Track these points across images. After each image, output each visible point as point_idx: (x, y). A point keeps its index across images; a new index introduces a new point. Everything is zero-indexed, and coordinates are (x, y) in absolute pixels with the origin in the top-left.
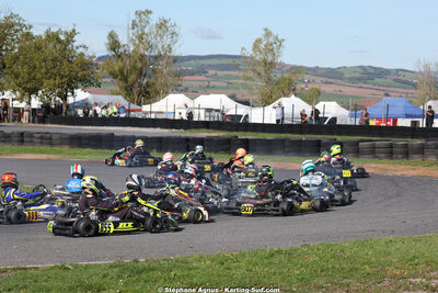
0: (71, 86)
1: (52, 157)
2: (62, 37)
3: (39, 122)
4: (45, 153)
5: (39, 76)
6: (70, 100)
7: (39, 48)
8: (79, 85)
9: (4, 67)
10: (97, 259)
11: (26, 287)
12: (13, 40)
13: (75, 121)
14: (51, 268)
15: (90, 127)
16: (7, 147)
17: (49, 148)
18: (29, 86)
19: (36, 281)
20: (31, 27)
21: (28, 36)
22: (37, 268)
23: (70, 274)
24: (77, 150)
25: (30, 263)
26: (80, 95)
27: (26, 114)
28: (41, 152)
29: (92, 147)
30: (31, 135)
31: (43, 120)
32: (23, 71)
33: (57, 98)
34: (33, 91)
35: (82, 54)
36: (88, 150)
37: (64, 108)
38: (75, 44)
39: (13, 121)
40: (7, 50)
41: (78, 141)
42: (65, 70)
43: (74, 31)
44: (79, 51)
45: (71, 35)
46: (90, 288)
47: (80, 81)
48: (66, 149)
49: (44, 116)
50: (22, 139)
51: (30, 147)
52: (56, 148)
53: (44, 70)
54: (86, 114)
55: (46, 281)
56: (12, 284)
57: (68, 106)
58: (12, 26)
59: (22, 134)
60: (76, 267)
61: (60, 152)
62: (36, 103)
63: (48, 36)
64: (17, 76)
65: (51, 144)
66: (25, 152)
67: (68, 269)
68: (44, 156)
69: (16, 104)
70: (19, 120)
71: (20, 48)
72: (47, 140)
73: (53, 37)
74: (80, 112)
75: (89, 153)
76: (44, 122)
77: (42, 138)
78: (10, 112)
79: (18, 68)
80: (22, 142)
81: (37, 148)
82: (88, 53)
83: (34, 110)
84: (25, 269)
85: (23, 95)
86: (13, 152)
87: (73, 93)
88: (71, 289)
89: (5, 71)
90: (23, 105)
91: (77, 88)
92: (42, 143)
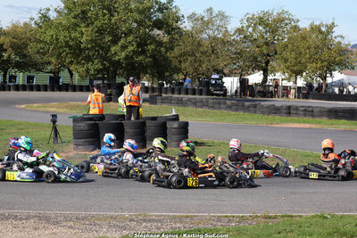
0: (330, 69)
1: (314, 126)
2: (323, 29)
4: (308, 123)
5: (304, 60)
6: (329, 80)
7: (304, 38)
8: (337, 67)
9: (276, 53)
10: (350, 211)
11: (292, 231)
12: (284, 32)
13: (332, 97)
14: (313, 217)
15: (345, 103)
16: (277, 117)
17: (311, 119)
18: (295, 69)
19: (300, 227)
20: (298, 21)
21: (296, 28)
22: (301, 216)
23: (328, 222)
24: (334, 121)
25: (295, 212)
26: (338, 76)
27: (293, 91)
28: (304, 122)
29: (346, 118)
30: (297, 108)
31: (306, 97)
32: (291, 56)
33: (318, 79)
34: (299, 73)
35: (340, 43)
36: (343, 121)
37: (324, 87)
38: (334, 35)
39: (283, 96)
40: (278, 39)
41: (335, 114)
42: (325, 55)
43: (333, 24)
44: (337, 40)
45: (331, 28)
46: (345, 234)
47: (337, 64)
48: (325, 120)
49: (308, 93)
50: (289, 111)
51: (296, 118)
52: (318, 119)
53: (308, 56)
54: (341, 91)
55: (308, 227)
56: (281, 228)
57: (327, 85)
58: (282, 20)
59: (289, 107)
60: (333, 216)
61: (319, 123)
62: (301, 82)
63: (312, 28)
64: (286, 61)
65: (313, 116)
66: (292, 122)
67: (327, 218)
68: (307, 126)
69: (285, 83)
70: (287, 96)
71: (290, 38)
72: (309, 113)
73: (316, 29)
75: (344, 124)
76: (307, 98)
77: (305, 110)
78: (280, 90)
79: (287, 54)
80: (289, 114)
81: (301, 119)
82: (345, 42)
83: (299, 88)
84: (292, 216)
85: (290, 76)
86: (282, 122)
87: (331, 74)
88: (330, 234)
89: (277, 56)
90: (290, 84)
91: (335, 70)
92: (305, 115)
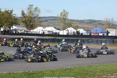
3: (3, 35)
74: (14, 32)
